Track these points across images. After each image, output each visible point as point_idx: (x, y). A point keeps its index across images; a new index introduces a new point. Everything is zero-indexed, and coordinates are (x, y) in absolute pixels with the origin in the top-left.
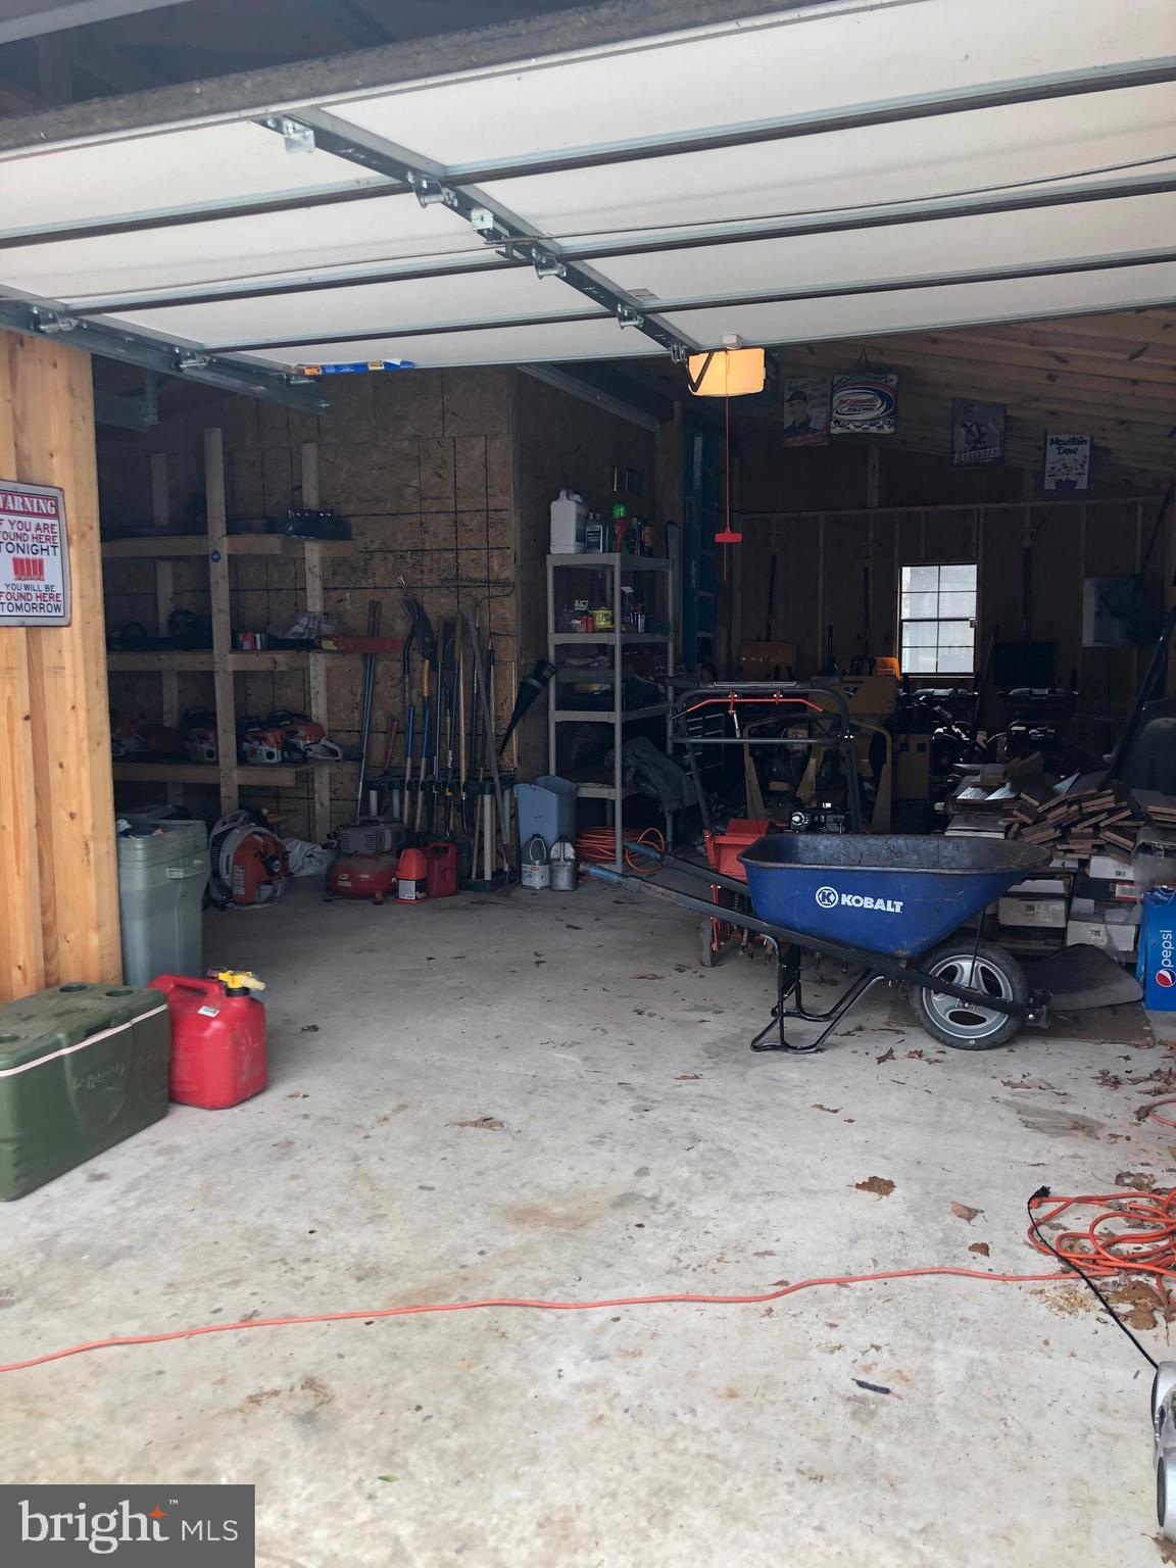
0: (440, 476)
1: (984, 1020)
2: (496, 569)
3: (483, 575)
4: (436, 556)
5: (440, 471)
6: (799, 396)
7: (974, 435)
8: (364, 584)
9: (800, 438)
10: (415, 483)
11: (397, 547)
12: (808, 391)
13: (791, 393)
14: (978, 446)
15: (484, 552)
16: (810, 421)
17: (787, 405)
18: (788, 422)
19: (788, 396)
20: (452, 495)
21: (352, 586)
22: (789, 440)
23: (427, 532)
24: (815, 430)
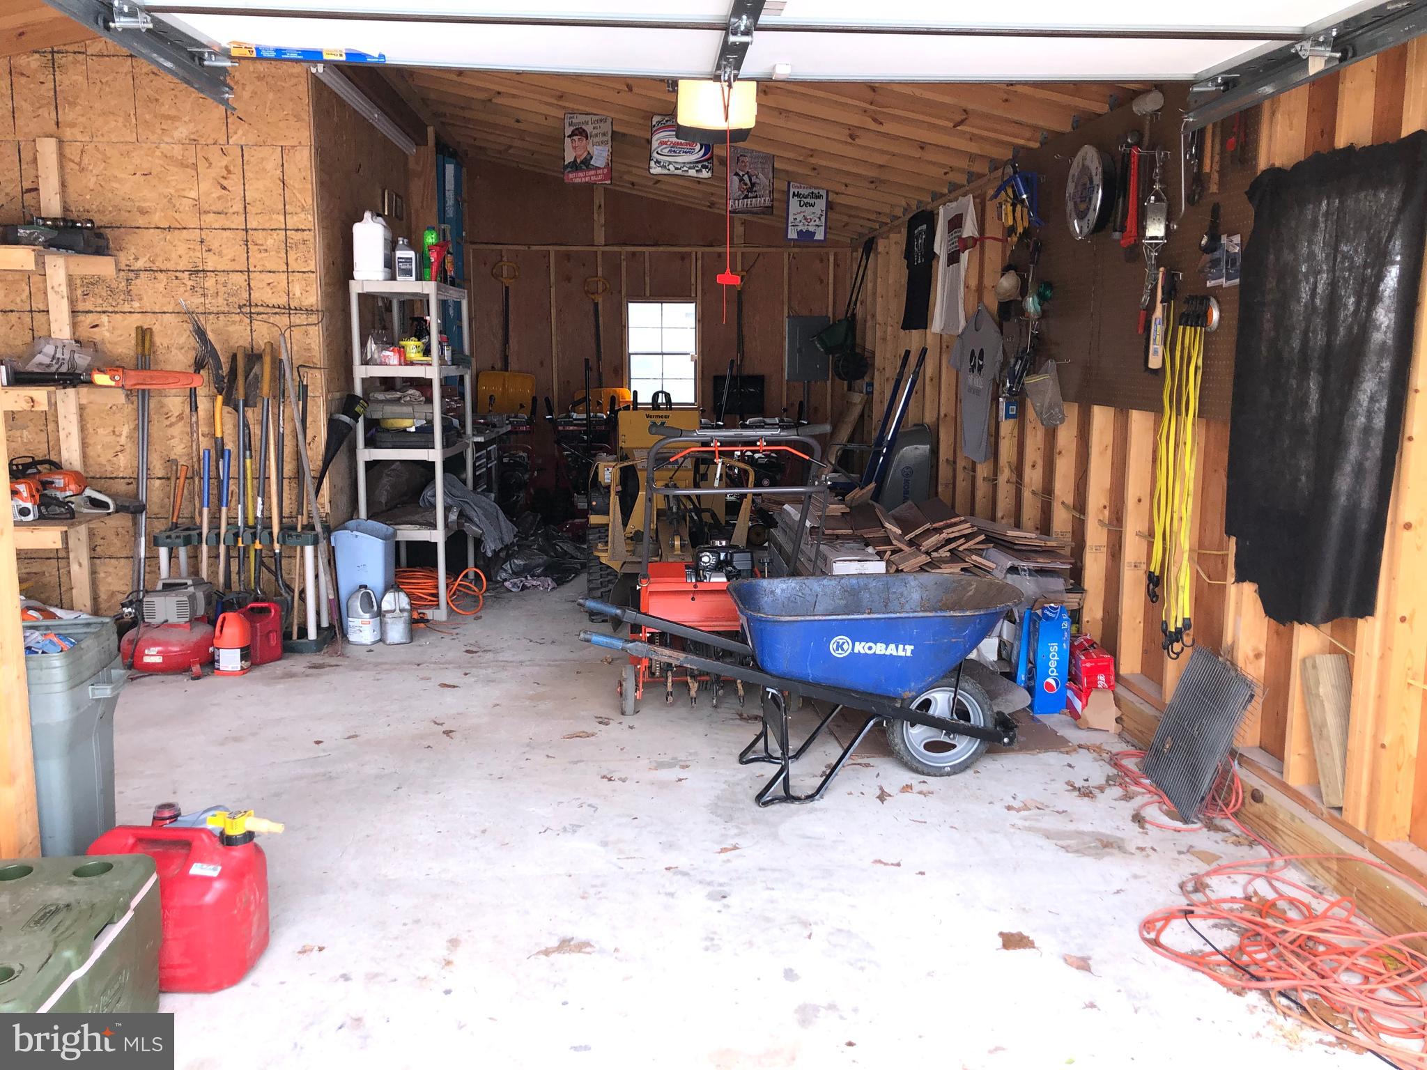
0: (224, 188)
1: (954, 746)
2: (298, 294)
3: (283, 301)
4: (222, 278)
5: (225, 183)
6: (580, 132)
7: (746, 184)
8: (127, 308)
9: (581, 174)
10: (193, 194)
11: (170, 266)
12: (589, 128)
13: (572, 128)
14: (750, 195)
15: (284, 276)
16: (591, 158)
17: (568, 140)
18: (569, 158)
19: (568, 131)
20: (242, 211)
21: (110, 309)
22: (571, 176)
23: (210, 250)
24: (599, 168)
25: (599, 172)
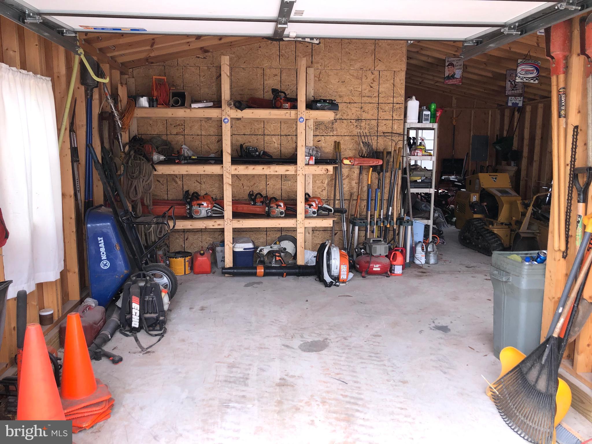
0: (371, 87)
2: (396, 128)
3: (390, 131)
4: (368, 122)
5: (372, 85)
6: (451, 64)
7: (513, 85)
8: (331, 134)
9: (451, 81)
10: (360, 90)
11: (349, 117)
12: (455, 63)
13: (448, 63)
14: (514, 89)
15: (391, 121)
16: (455, 74)
17: (446, 67)
18: (446, 75)
19: (447, 64)
20: (377, 96)
21: (325, 134)
22: (447, 81)
23: (364, 111)
24: (457, 78)
25: (458, 80)
